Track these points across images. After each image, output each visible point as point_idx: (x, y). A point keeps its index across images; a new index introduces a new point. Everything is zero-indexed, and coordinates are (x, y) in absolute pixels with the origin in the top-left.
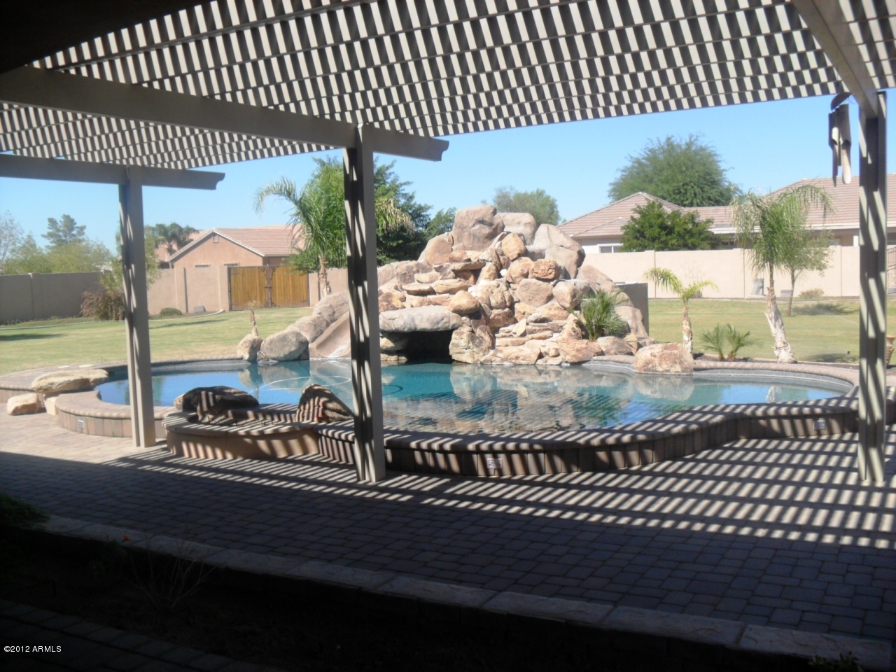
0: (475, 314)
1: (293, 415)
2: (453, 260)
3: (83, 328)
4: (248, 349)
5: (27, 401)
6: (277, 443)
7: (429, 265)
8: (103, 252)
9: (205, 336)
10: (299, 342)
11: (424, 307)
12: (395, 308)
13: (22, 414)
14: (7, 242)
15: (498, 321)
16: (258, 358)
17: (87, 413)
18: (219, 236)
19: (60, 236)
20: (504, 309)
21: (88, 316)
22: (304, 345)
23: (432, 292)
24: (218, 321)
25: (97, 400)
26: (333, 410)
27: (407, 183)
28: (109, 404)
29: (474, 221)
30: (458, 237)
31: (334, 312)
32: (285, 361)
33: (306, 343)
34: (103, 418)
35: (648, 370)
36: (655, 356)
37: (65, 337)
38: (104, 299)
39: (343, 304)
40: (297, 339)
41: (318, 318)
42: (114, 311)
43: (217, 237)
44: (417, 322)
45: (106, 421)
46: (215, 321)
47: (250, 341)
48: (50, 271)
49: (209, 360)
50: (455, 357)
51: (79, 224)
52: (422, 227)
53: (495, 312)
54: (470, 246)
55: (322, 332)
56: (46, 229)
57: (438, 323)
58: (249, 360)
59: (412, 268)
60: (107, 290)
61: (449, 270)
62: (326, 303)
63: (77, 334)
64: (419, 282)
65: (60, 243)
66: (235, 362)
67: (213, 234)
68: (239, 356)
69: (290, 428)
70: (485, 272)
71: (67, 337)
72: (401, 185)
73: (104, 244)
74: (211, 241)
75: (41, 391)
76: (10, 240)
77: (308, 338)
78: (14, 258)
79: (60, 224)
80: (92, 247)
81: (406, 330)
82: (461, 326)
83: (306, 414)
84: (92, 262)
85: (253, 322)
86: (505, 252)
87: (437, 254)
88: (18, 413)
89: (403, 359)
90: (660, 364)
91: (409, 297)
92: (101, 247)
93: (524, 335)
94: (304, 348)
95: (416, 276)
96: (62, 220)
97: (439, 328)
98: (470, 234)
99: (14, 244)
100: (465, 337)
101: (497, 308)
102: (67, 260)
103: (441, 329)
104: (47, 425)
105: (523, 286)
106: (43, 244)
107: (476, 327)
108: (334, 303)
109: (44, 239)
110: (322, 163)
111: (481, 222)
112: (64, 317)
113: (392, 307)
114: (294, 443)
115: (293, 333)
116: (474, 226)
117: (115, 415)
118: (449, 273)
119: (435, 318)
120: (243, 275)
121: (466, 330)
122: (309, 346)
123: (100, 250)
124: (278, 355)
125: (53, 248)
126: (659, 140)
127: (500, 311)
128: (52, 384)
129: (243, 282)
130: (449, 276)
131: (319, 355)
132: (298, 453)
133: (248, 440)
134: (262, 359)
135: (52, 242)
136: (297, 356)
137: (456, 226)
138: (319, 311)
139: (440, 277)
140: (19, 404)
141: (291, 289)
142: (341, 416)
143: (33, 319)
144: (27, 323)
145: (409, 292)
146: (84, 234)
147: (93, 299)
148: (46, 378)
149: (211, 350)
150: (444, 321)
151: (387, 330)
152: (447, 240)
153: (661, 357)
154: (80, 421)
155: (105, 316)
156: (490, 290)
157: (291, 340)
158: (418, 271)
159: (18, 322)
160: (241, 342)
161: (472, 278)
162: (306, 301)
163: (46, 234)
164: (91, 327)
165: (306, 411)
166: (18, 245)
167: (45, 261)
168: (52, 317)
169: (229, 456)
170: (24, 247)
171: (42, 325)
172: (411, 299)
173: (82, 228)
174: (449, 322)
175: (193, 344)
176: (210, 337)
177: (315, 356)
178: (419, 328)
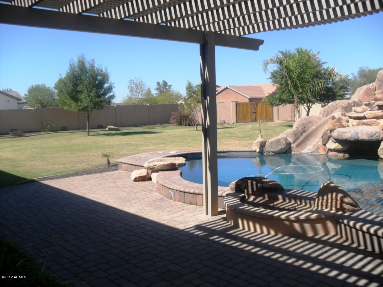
1: (312, 202)
2: (377, 100)
3: (170, 129)
4: (259, 146)
5: (141, 174)
6: (307, 226)
7: (361, 102)
8: (179, 95)
9: (227, 135)
10: (287, 143)
11: (360, 126)
12: (344, 127)
13: (139, 181)
14: (139, 91)
16: (264, 151)
17: (175, 188)
18: (229, 89)
19: (161, 89)
21: (173, 124)
22: (289, 144)
23: (364, 118)
24: (232, 127)
25: (180, 177)
26: (348, 204)
27: (325, 63)
28: (188, 182)
30: (379, 87)
31: (305, 127)
32: (278, 153)
33: (290, 144)
34: (185, 192)
37: (162, 133)
38: (180, 116)
39: (309, 123)
40: (285, 142)
41: (296, 130)
42: (184, 122)
43: (228, 89)
44: (360, 135)
45: (186, 194)
46: (230, 128)
47: (260, 142)
48: (157, 103)
49: (237, 152)
50: (382, 156)
51: (169, 84)
52: (331, 84)
55: (298, 138)
56: (156, 86)
57: (373, 136)
58: (259, 152)
59: (351, 104)
60: (182, 112)
61: (374, 105)
62: (300, 122)
63: (168, 132)
64: (355, 111)
65: (161, 92)
66: (251, 153)
67: (227, 88)
68: (254, 150)
69: (317, 216)
71: (163, 133)
72: (322, 64)
73: (180, 92)
74: (226, 91)
75: (150, 169)
76: (141, 90)
77: (291, 141)
78: (142, 97)
79: (161, 84)
80: (175, 93)
81: (352, 139)
83: (324, 203)
84: (174, 100)
85: (260, 131)
87: (366, 96)
88: (137, 180)
89: (347, 155)
91: (351, 120)
92: (178, 94)
94: (289, 146)
95: (354, 108)
97: (373, 139)
99: (142, 91)
102: (164, 99)
104: (152, 190)
106: (154, 92)
108: (304, 122)
109: (155, 90)
112: (162, 124)
113: (342, 126)
114: (319, 226)
115: (283, 138)
117: (192, 191)
118: (375, 107)
119: (371, 133)
120: (243, 106)
122: (292, 146)
123: (178, 95)
124: (275, 150)
125: (158, 94)
128: (155, 165)
129: (242, 110)
130: (375, 109)
131: (297, 151)
132: (321, 233)
133: (287, 223)
134: (266, 152)
135: (158, 92)
136: (285, 151)
137: (378, 80)
138: (297, 127)
139: (369, 109)
140: (138, 176)
141: (265, 113)
142: (353, 208)
143: (149, 124)
144: (146, 126)
145: (350, 117)
146: (171, 88)
147: (175, 115)
148: (152, 162)
149: (232, 143)
150: (377, 135)
151: (339, 139)
152: (372, 88)
154: (170, 192)
155: (180, 124)
157: (282, 142)
158: (354, 106)
159: (143, 126)
160: (255, 142)
162: (272, 119)
163: (156, 88)
164: (174, 129)
165: (325, 201)
166: (144, 92)
167: (155, 99)
168: (157, 124)
169: (272, 233)
170: (146, 93)
171: (153, 127)
172: (352, 122)
173: (170, 86)
174: (379, 136)
175: (223, 139)
176: (230, 136)
177: (295, 151)
178: (360, 139)
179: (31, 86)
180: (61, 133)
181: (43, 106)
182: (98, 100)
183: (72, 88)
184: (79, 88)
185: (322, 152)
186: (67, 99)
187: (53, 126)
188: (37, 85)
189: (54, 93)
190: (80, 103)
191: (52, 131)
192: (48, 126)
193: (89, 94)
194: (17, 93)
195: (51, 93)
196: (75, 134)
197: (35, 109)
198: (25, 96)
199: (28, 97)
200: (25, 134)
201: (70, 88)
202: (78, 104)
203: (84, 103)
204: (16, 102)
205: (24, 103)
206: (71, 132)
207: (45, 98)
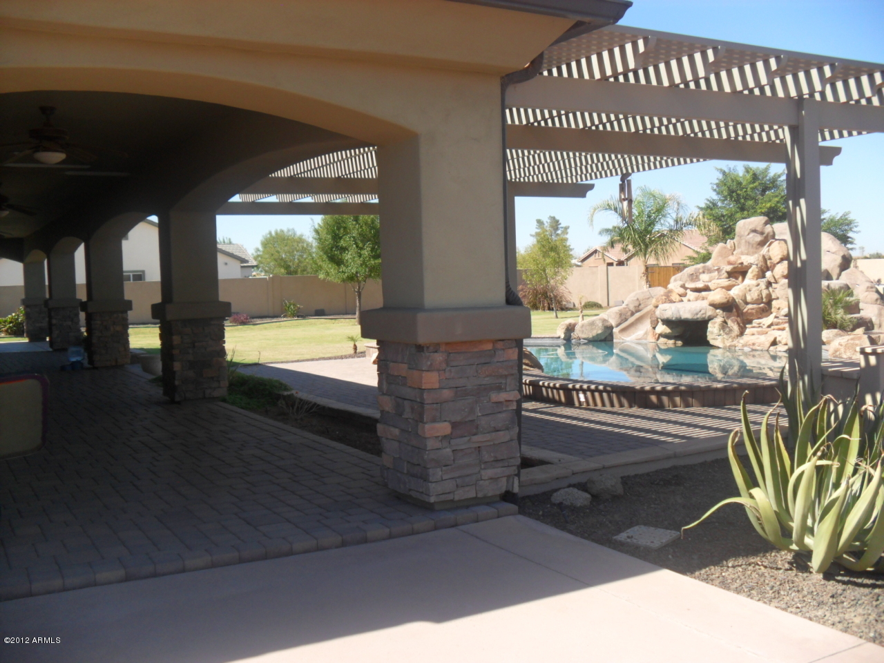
0: (729, 307)
2: (729, 263)
4: (564, 330)
10: (605, 327)
11: (699, 301)
12: (672, 302)
15: (752, 314)
16: (572, 338)
19: (546, 236)
20: (759, 304)
22: (609, 328)
23: (706, 289)
29: (748, 231)
30: (738, 244)
31: (640, 305)
32: (593, 341)
33: (611, 328)
35: (836, 356)
36: (841, 345)
38: (533, 292)
39: (649, 298)
40: (604, 325)
41: (625, 309)
42: (542, 303)
44: (681, 313)
47: (566, 325)
50: (712, 342)
51: (563, 224)
53: (750, 306)
54: (746, 252)
55: (626, 320)
56: (534, 229)
57: (697, 314)
58: (564, 339)
59: (699, 269)
61: (724, 271)
62: (634, 297)
64: (701, 280)
66: (554, 340)
68: (557, 336)
70: (749, 275)
77: (614, 324)
79: (546, 224)
81: (674, 319)
82: (716, 317)
86: (772, 257)
87: (720, 258)
89: (680, 343)
90: (845, 352)
91: (689, 293)
93: (769, 326)
94: (610, 331)
95: (700, 276)
96: (549, 221)
97: (698, 318)
98: (746, 242)
100: (717, 326)
101: (753, 304)
103: (700, 319)
105: (782, 286)
107: (728, 318)
108: (641, 297)
110: (724, 173)
111: (754, 231)
113: (668, 300)
115: (602, 320)
116: (748, 234)
118: (724, 274)
119: (695, 310)
120: (659, 273)
121: (719, 320)
122: (614, 330)
124: (587, 336)
127: (755, 306)
129: (659, 280)
130: (723, 277)
131: (620, 338)
134: (575, 338)
136: (603, 338)
138: (628, 303)
139: (717, 277)
145: (691, 289)
146: (567, 233)
150: (702, 312)
151: (662, 318)
152: (730, 246)
153: (845, 346)
155: (535, 307)
156: (748, 288)
157: (599, 325)
158: (704, 272)
160: (560, 326)
161: (740, 279)
163: (534, 233)
172: (690, 295)
173: (566, 228)
174: (705, 313)
177: (618, 337)
178: (683, 318)
179: (268, 232)
180: (313, 320)
181: (289, 273)
182: (375, 263)
183: (332, 242)
184: (342, 243)
185: (651, 339)
186: (323, 261)
187: (299, 308)
188: (279, 230)
189: (311, 246)
190: (343, 268)
191: (298, 317)
192: (292, 307)
193: (360, 253)
194: (240, 248)
195: (305, 245)
196: (337, 321)
197: (269, 278)
198: (256, 252)
199: (261, 253)
200: (252, 320)
201: (327, 243)
202: (341, 270)
203: (350, 268)
204: (238, 264)
205: (253, 267)
206: (332, 319)
207: (294, 256)
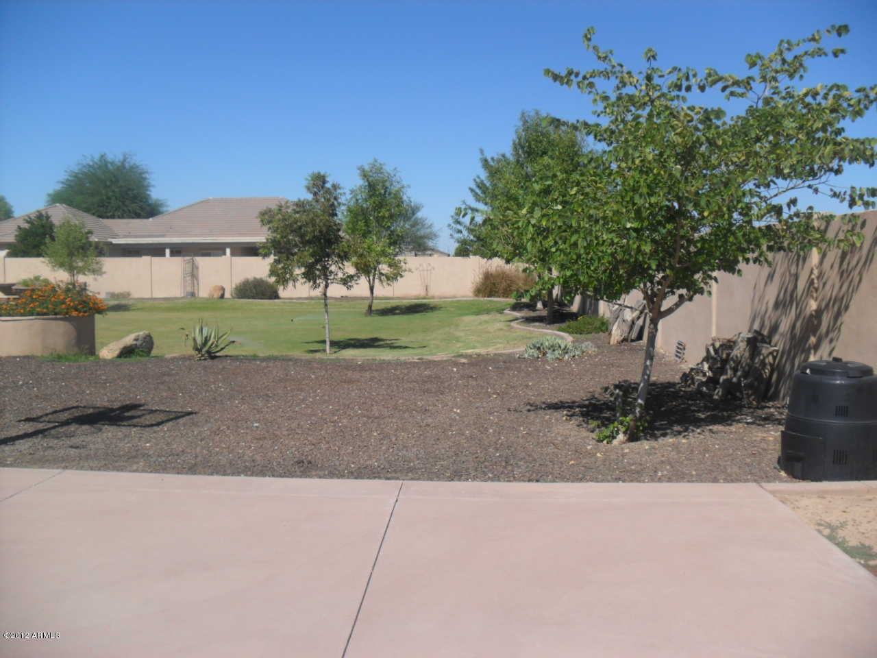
126: (92, 157)
